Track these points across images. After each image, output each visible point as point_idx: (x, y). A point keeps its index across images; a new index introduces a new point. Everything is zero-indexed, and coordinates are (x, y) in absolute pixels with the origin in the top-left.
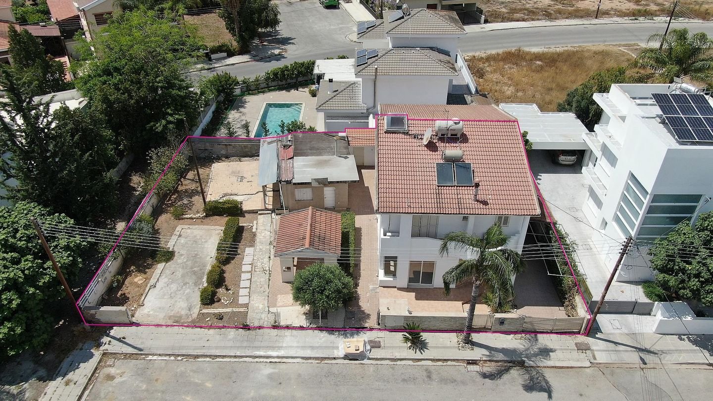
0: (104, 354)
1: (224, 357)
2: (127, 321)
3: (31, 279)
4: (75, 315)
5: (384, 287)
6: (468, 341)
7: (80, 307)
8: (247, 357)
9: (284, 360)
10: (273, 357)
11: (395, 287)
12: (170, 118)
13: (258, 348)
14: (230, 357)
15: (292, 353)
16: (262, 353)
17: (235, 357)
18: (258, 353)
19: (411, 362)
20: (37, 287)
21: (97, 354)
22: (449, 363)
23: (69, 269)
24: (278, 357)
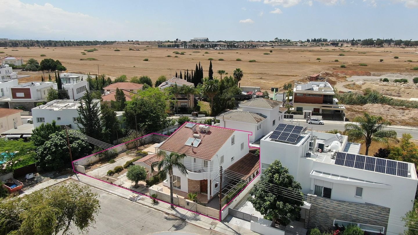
0: (70, 178)
1: (98, 188)
2: (84, 173)
3: (61, 146)
4: (72, 166)
5: (164, 186)
6: (172, 208)
7: (73, 164)
8: (104, 190)
9: (113, 194)
10: (110, 193)
11: (167, 187)
12: (147, 123)
13: (108, 189)
14: (99, 189)
15: (116, 193)
16: (108, 190)
17: (101, 189)
18: (107, 190)
19: (148, 207)
20: (61, 148)
21: (69, 177)
22: (160, 212)
23: (74, 149)
24: (111, 193)
